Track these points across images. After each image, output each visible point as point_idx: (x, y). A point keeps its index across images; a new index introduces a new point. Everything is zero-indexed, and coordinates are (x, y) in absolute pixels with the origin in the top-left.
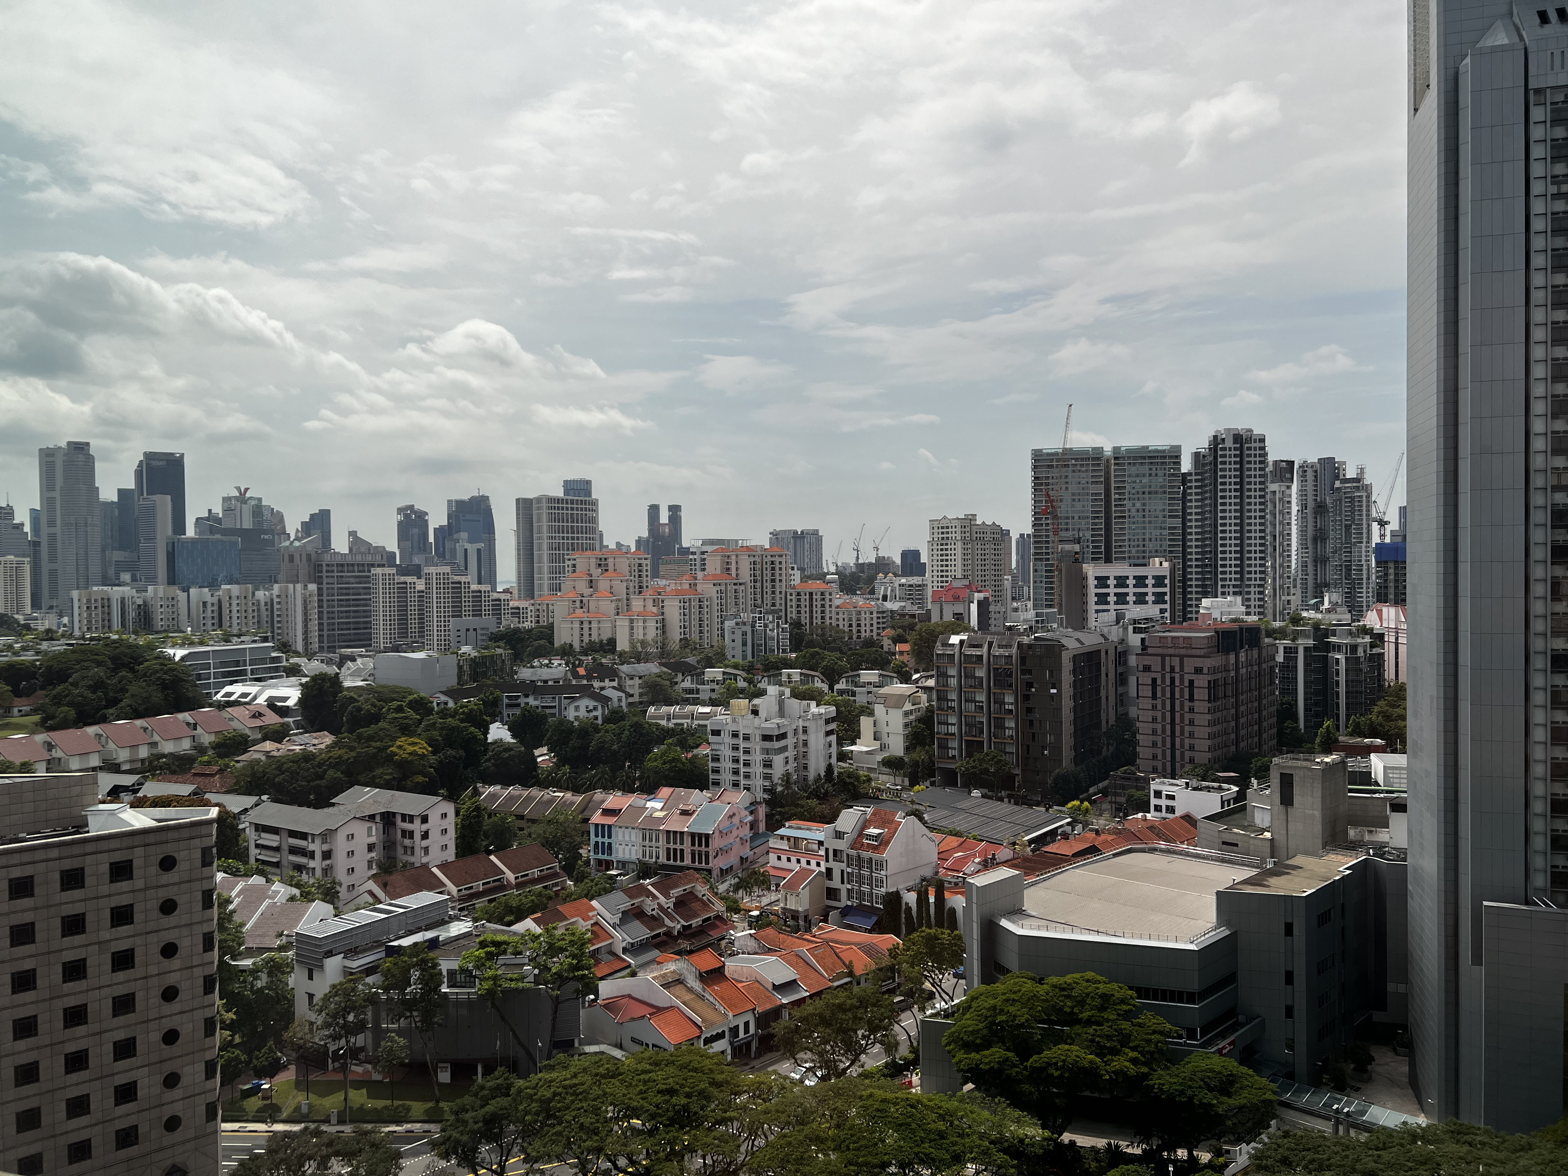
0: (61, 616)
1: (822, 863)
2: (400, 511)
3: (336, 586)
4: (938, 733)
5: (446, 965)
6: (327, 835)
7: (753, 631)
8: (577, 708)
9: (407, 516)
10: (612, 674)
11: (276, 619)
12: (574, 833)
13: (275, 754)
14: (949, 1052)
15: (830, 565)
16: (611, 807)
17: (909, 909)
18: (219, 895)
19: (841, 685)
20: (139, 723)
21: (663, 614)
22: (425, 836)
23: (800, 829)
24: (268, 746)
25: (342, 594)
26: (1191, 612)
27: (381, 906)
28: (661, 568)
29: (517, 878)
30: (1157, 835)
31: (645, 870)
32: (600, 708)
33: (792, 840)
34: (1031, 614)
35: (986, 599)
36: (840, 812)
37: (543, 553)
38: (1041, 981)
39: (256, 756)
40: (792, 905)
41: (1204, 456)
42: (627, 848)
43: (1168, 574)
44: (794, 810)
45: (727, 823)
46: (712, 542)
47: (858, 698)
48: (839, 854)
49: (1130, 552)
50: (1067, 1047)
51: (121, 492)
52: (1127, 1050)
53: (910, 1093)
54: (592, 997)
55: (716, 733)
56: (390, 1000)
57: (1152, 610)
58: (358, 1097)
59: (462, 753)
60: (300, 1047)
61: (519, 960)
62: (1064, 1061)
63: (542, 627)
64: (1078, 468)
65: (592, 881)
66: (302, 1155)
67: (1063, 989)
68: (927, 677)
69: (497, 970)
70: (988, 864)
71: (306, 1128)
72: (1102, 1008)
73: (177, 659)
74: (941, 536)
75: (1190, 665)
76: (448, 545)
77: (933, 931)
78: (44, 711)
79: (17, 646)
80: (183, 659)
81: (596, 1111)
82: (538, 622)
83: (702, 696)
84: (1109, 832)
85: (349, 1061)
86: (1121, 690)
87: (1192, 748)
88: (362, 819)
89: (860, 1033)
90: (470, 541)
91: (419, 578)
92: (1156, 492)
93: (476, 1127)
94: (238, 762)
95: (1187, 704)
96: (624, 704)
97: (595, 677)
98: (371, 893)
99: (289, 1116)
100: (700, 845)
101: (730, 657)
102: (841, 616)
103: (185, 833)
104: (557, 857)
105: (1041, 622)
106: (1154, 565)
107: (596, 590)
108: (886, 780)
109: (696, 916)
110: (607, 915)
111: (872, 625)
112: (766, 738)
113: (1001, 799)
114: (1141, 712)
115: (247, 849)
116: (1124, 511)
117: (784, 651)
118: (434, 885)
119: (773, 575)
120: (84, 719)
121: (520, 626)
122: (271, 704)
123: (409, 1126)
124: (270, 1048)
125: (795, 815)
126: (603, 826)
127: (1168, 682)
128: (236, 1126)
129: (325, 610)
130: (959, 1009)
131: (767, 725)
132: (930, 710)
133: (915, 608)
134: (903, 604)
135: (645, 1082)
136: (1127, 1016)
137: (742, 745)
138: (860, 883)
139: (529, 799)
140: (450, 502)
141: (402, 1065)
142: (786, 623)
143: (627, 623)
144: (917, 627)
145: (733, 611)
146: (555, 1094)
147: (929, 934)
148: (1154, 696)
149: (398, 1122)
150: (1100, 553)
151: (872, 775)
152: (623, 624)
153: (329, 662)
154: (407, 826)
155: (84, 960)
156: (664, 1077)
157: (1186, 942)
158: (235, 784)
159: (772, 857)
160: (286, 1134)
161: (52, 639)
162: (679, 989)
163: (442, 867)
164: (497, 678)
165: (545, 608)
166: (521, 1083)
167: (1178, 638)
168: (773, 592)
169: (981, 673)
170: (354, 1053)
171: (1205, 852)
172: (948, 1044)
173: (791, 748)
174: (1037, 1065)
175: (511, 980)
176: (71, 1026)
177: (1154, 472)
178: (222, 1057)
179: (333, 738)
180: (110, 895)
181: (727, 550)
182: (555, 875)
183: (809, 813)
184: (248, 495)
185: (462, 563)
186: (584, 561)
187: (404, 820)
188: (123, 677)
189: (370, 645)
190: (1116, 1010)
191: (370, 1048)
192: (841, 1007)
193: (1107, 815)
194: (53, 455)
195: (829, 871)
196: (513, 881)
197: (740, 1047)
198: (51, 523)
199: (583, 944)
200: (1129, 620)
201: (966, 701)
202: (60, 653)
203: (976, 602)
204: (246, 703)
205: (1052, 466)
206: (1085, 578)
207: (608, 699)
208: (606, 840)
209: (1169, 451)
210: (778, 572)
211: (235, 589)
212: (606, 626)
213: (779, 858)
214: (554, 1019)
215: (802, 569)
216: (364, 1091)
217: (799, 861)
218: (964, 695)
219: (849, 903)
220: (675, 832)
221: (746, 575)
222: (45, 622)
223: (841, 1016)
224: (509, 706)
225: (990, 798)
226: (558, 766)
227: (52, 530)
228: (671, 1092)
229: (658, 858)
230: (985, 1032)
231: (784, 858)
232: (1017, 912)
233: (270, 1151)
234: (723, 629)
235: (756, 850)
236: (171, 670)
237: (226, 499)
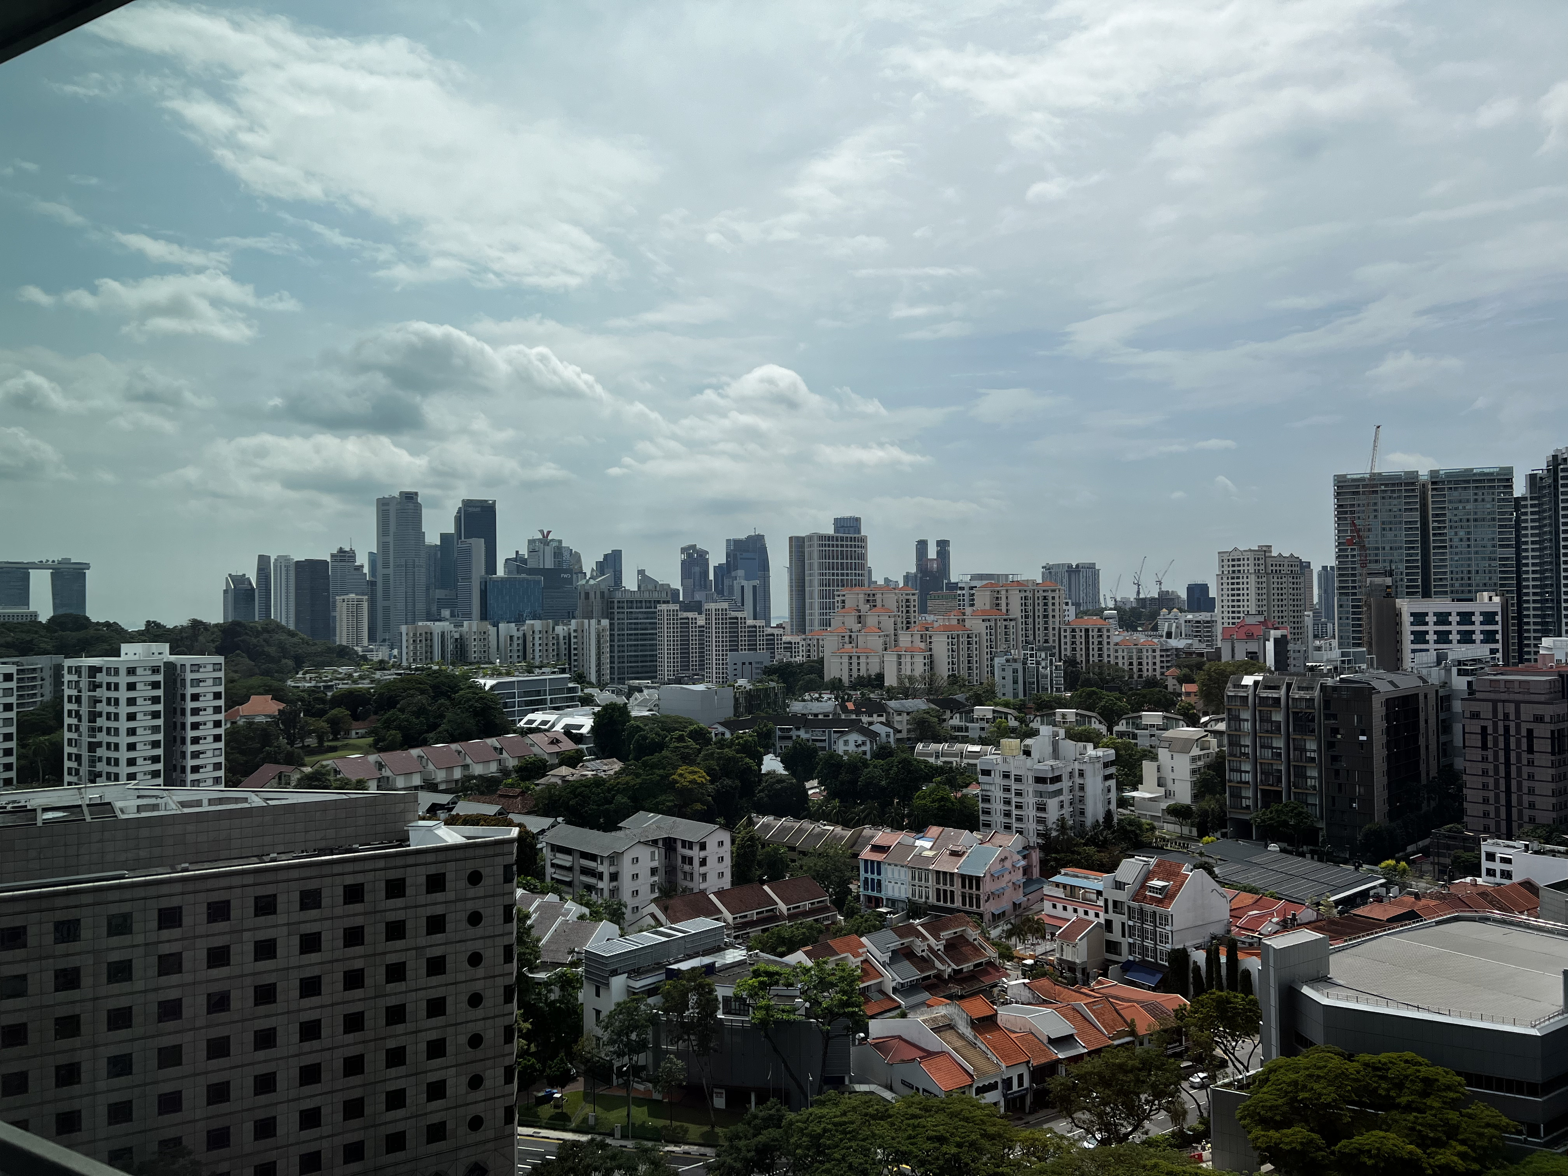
0: (392, 649)
1: (1101, 914)
2: (683, 550)
3: (626, 621)
4: (1230, 781)
5: (722, 992)
6: (615, 858)
7: (1024, 669)
8: (846, 743)
9: (689, 556)
10: (880, 709)
11: (573, 652)
12: (843, 867)
13: (570, 778)
14: (1244, 1127)
15: (1108, 600)
16: (880, 843)
17: (1197, 968)
18: (519, 911)
19: (1121, 727)
20: (454, 746)
21: (930, 649)
22: (703, 862)
23: (1077, 877)
24: (564, 770)
25: (631, 629)
26: (1529, 653)
27: (661, 929)
28: (929, 603)
29: (789, 909)
30: (1490, 902)
31: (914, 910)
32: (868, 743)
33: (1068, 888)
34: (1336, 654)
35: (1284, 637)
36: (1120, 861)
37: (814, 588)
38: (1350, 1058)
39: (553, 780)
40: (1068, 956)
41: (1541, 479)
42: (897, 886)
43: (1499, 610)
44: (1070, 856)
45: (999, 867)
46: (981, 577)
47: (1139, 741)
48: (1119, 905)
49: (1452, 585)
50: (1382, 1134)
51: (444, 537)
52: (1454, 1143)
53: (1200, 1168)
54: (862, 1035)
55: (986, 773)
56: (669, 1021)
57: (1481, 650)
58: (640, 1114)
59: (738, 782)
60: (588, 1061)
61: (791, 992)
62: (1378, 1149)
63: (813, 661)
64: (1389, 494)
65: (862, 917)
66: (589, 1166)
67: (1376, 1069)
68: (1217, 721)
69: (769, 1000)
70: (1288, 925)
71: (592, 1140)
72: (1425, 1094)
73: (487, 688)
74: (1231, 569)
75: (1527, 712)
76: (727, 582)
77: (1224, 994)
78: (377, 734)
79: (356, 675)
80: (492, 688)
81: (866, 1152)
82: (809, 656)
83: (970, 734)
84: (1431, 896)
85: (631, 1078)
86: (1443, 739)
87: (1532, 806)
88: (646, 843)
89: (1143, 1097)
90: (747, 578)
91: (700, 614)
92: (1484, 520)
93: (750, 1155)
94: (537, 785)
95: (1525, 757)
96: (892, 740)
97: (864, 712)
98: (653, 916)
99: (578, 1126)
100: (971, 888)
101: (999, 695)
102: (1120, 654)
103: (490, 851)
104: (827, 891)
105: (1347, 663)
106: (1482, 599)
107: (864, 626)
108: (1170, 829)
109: (967, 960)
110: (877, 953)
111: (1155, 664)
112: (1039, 780)
113: (1302, 855)
114: (1468, 764)
115: (544, 867)
116: (1444, 541)
117: (1058, 690)
118: (711, 911)
119: (1045, 610)
120: (410, 741)
121: (793, 660)
122: (568, 731)
123: (686, 1148)
124: (562, 1059)
125: (1071, 861)
126: (872, 862)
127: (1501, 731)
128: (530, 1131)
129: (616, 643)
130: (1254, 1082)
131: (1040, 766)
132: (1220, 756)
133: (1204, 646)
134: (1190, 641)
135: (915, 1127)
136: (1454, 1105)
137: (1014, 786)
138: (1143, 937)
139: (800, 831)
140: (728, 541)
141: (680, 1086)
142: (1060, 660)
143: (895, 659)
144: (1206, 667)
145: (1002, 647)
146: (825, 1130)
147: (1220, 996)
148: (1484, 747)
149: (676, 1143)
150: (1417, 587)
151: (1156, 824)
152: (890, 659)
153: (619, 693)
154: (687, 852)
155: (404, 963)
156: (934, 1123)
157: (1526, 1026)
158: (535, 806)
159: (1047, 905)
160: (575, 1143)
161: (384, 669)
162: (949, 1035)
163: (719, 894)
164: (771, 711)
165: (815, 642)
166: (791, 1116)
167: (1512, 681)
168: (1046, 629)
169: (1278, 717)
170: (636, 1070)
171: (1550, 924)
172: (1243, 1118)
173: (1066, 791)
174: (1347, 1150)
175: (783, 1011)
176: (392, 1024)
177: (1480, 497)
178: (519, 1063)
179: (621, 764)
180: (426, 905)
181: (997, 585)
182: (825, 909)
183: (1087, 861)
184: (550, 538)
185: (740, 600)
186: (853, 597)
187: (684, 847)
188: (442, 705)
189: (656, 677)
190: (1440, 1097)
191: (651, 1068)
192: (1122, 1068)
193: (1428, 877)
194: (388, 504)
195: (1109, 923)
196: (785, 912)
197: (1014, 1099)
198: (386, 565)
199: (853, 981)
200: (1453, 661)
201: (1262, 747)
202: (391, 682)
203: (1272, 640)
204: (546, 730)
205: (1358, 493)
206: (1399, 614)
207: (877, 734)
208: (875, 877)
209: (1498, 474)
210: (1050, 607)
211: (538, 624)
212: (874, 661)
213: (1054, 906)
214: (825, 1053)
215: (1077, 605)
216: (645, 1108)
217: (1075, 911)
218: (1260, 739)
219: (1131, 958)
220: (945, 873)
221: (1016, 611)
222: (380, 654)
223: (1121, 1077)
224: (782, 738)
225: (1290, 853)
226: (827, 799)
227: (386, 571)
228: (941, 1140)
229: (927, 898)
230: (1286, 1108)
231: (1060, 906)
232: (1322, 980)
233: (560, 1158)
234: (992, 666)
235: (1029, 897)
236: (481, 698)
237: (531, 542)
